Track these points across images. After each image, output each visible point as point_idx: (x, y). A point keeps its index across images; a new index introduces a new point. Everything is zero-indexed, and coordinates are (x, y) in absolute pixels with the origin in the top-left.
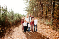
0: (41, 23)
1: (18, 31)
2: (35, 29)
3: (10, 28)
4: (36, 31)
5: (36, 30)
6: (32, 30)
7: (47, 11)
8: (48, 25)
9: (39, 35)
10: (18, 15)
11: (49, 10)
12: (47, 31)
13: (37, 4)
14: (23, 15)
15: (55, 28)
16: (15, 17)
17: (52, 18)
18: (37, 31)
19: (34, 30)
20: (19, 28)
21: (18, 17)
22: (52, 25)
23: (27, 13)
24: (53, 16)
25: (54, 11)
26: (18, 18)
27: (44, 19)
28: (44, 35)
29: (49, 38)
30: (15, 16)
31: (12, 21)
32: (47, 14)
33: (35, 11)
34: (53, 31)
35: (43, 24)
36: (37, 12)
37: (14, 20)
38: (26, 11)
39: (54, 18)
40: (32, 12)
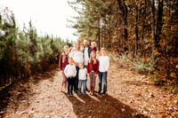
0: (122, 67)
1: (49, 93)
2: (100, 85)
3: (26, 82)
4: (104, 93)
5: (105, 87)
6: (92, 88)
7: (140, 28)
8: (141, 73)
9: (113, 105)
10: (49, 41)
11: (144, 27)
12: (138, 90)
13: (110, 7)
14: (65, 41)
15: (163, 81)
16: (42, 48)
17: (155, 52)
19: (97, 89)
20: (52, 81)
21: (49, 48)
22: (152, 73)
23: (79, 34)
24: (157, 46)
25: (159, 29)
26: (51, 52)
27: (129, 55)
28: (128, 103)
29: (145, 113)
30: (40, 45)
31: (31, 59)
32: (138, 39)
34: (155, 91)
35: (125, 68)
36: (110, 32)
37: (38, 57)
38: (76, 30)
39: (159, 51)
40: (95, 32)
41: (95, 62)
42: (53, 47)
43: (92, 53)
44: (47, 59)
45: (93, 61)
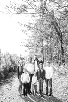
0: (61, 74)
1: (9, 95)
6: (41, 91)
10: (9, 56)
13: (51, 33)
14: (19, 56)
16: (4, 62)
18: (53, 94)
19: (44, 91)
20: (11, 86)
21: (9, 61)
26: (10, 64)
30: (3, 59)
33: (46, 46)
35: (64, 75)
36: (51, 49)
38: (27, 48)
40: (40, 49)
41: (42, 71)
42: (11, 61)
43: (40, 65)
44: (8, 69)
45: (40, 70)
